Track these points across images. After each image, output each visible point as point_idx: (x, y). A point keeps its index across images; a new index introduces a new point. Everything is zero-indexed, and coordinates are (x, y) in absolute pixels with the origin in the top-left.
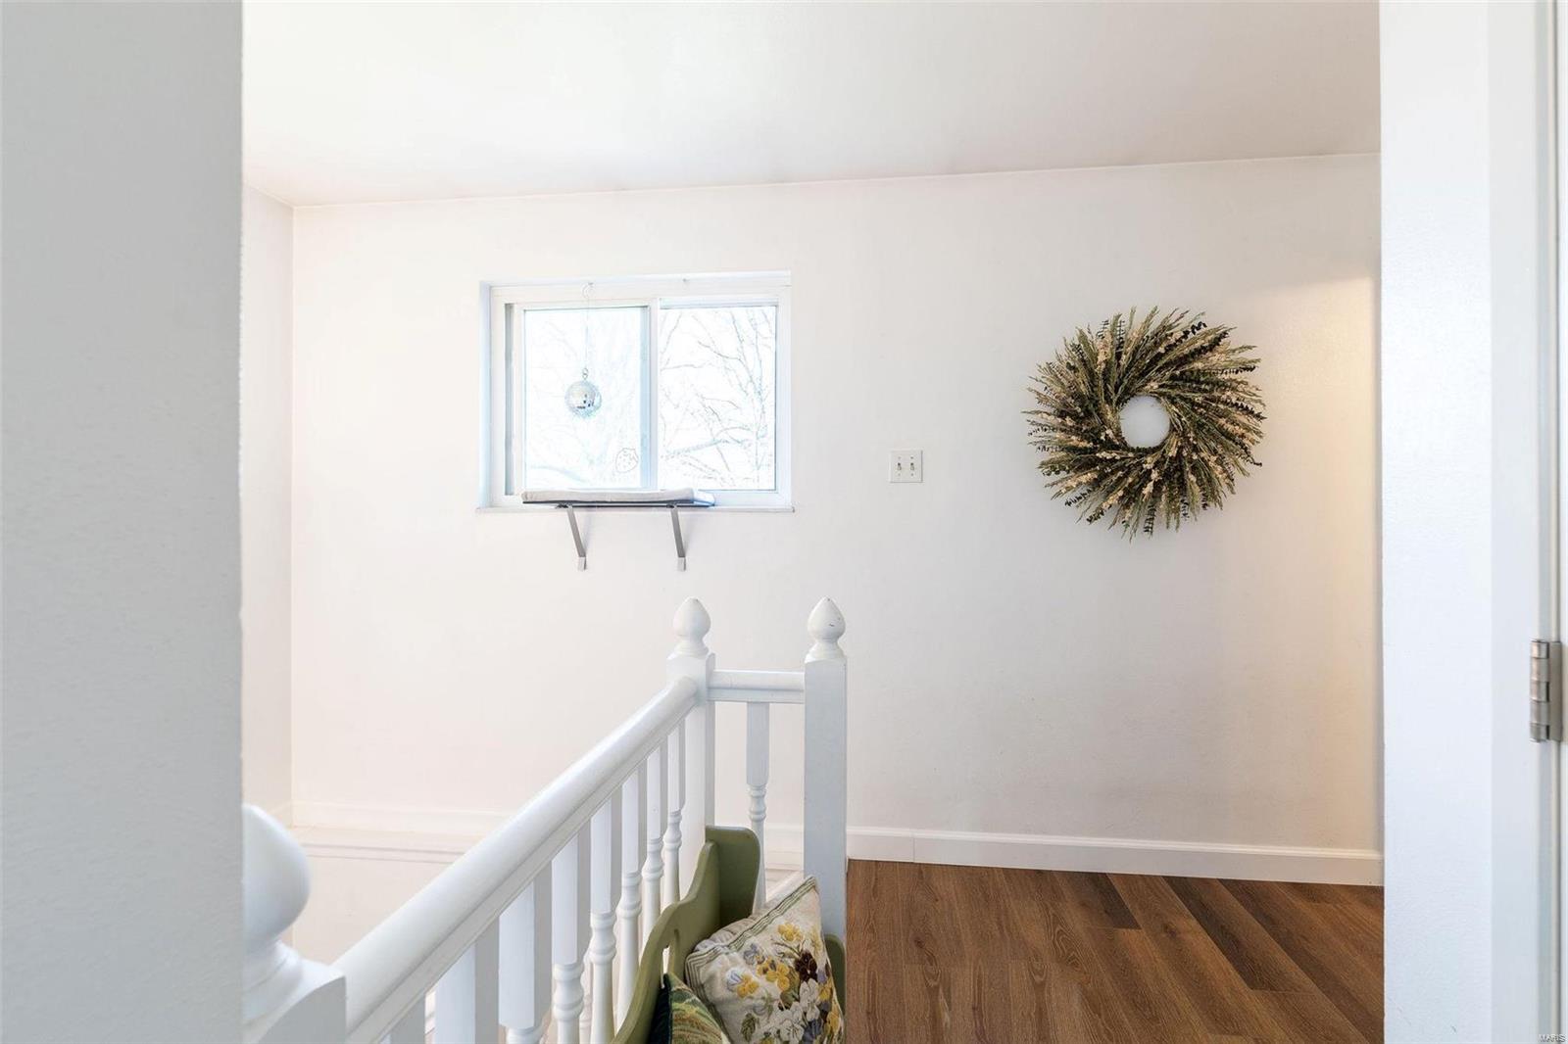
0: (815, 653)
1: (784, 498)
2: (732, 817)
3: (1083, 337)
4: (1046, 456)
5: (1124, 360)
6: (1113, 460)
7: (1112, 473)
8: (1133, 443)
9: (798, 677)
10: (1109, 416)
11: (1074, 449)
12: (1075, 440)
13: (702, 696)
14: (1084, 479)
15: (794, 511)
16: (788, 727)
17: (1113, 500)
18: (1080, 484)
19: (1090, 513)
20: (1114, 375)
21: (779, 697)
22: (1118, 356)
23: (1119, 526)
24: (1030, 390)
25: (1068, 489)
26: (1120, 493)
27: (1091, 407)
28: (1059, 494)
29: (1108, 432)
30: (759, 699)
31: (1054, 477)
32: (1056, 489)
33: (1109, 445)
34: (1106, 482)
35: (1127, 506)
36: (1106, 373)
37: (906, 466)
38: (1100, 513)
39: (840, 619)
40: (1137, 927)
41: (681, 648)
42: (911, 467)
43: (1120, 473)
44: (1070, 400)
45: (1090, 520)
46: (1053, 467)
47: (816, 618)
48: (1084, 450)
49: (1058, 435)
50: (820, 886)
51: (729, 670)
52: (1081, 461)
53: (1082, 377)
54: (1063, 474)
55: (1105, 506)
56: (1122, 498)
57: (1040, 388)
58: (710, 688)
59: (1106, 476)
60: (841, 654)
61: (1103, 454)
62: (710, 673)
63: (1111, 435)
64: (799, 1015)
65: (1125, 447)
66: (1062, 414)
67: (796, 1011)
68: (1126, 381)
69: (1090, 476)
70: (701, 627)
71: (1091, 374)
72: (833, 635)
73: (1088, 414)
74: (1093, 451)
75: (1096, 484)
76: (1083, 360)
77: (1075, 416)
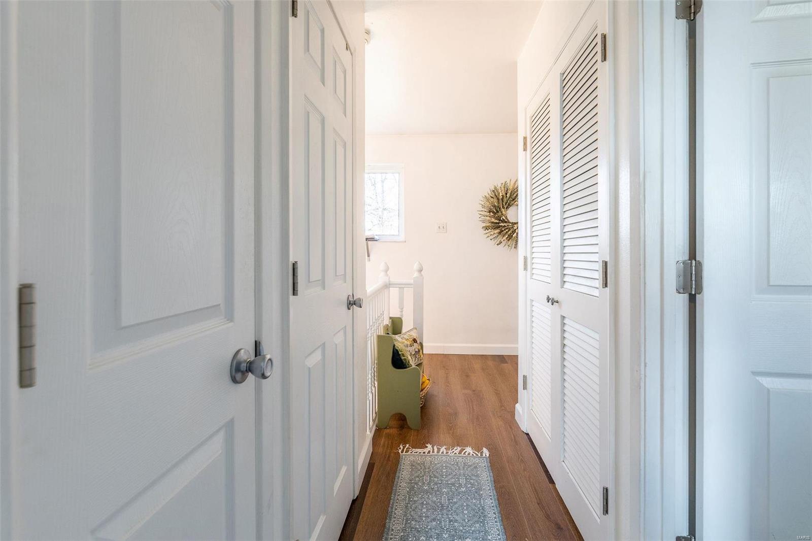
0: (416, 274)
1: (402, 238)
2: (395, 314)
3: (495, 188)
4: (484, 225)
5: (508, 195)
6: (505, 226)
7: (505, 230)
8: (511, 221)
9: (412, 281)
10: (504, 212)
11: (493, 223)
12: (493, 220)
13: (387, 286)
14: (495, 232)
15: (405, 242)
16: (409, 294)
17: (505, 238)
18: (494, 233)
19: (498, 242)
20: (505, 200)
21: (407, 286)
22: (506, 194)
23: (507, 246)
24: (480, 204)
25: (491, 235)
26: (507, 236)
27: (498, 209)
28: (488, 237)
29: (503, 217)
30: (401, 287)
31: (487, 231)
32: (488, 235)
33: (503, 221)
34: (503, 233)
35: (509, 240)
36: (502, 199)
37: (441, 227)
38: (501, 243)
39: (422, 267)
40: (507, 363)
41: (382, 274)
42: (443, 228)
43: (507, 230)
44: (492, 207)
45: (497, 245)
46: (486, 228)
47: (416, 267)
48: (496, 223)
49: (488, 218)
50: (417, 328)
51: (393, 280)
52: (496, 226)
53: (495, 200)
54: (490, 230)
55: (502, 240)
56: (507, 238)
57: (483, 203)
58: (390, 284)
59: (503, 231)
60: (422, 275)
61: (502, 224)
62: (389, 281)
63: (504, 218)
64: (414, 349)
65: (509, 222)
66: (490, 212)
67: (413, 348)
68: (509, 201)
69: (498, 231)
70: (387, 270)
71: (498, 199)
72: (420, 271)
73: (498, 212)
74: (498, 223)
75: (500, 233)
76: (495, 195)
77: (493, 212)
